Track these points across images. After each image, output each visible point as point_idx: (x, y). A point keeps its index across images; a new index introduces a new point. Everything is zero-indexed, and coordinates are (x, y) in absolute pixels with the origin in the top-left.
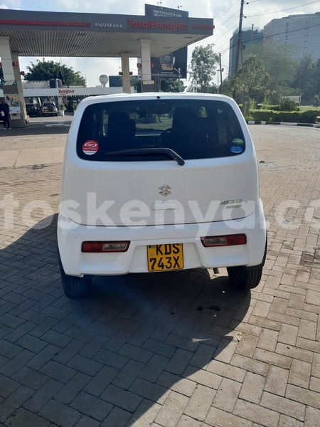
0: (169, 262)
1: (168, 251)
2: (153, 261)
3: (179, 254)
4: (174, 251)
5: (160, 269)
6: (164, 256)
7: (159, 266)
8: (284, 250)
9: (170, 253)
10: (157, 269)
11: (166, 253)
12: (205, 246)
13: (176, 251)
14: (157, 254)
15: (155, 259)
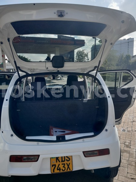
0: (64, 167)
1: (63, 160)
2: (54, 166)
3: (70, 162)
4: (67, 160)
5: (58, 171)
6: (61, 163)
7: (58, 169)
8: (126, 149)
9: (64, 161)
10: (56, 171)
11: (62, 161)
12: (85, 156)
13: (68, 159)
14: (57, 162)
15: (55, 165)
